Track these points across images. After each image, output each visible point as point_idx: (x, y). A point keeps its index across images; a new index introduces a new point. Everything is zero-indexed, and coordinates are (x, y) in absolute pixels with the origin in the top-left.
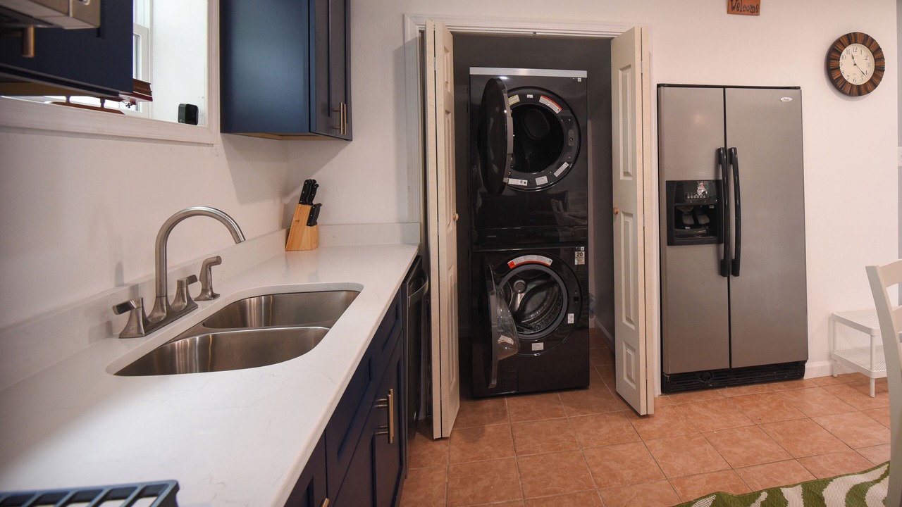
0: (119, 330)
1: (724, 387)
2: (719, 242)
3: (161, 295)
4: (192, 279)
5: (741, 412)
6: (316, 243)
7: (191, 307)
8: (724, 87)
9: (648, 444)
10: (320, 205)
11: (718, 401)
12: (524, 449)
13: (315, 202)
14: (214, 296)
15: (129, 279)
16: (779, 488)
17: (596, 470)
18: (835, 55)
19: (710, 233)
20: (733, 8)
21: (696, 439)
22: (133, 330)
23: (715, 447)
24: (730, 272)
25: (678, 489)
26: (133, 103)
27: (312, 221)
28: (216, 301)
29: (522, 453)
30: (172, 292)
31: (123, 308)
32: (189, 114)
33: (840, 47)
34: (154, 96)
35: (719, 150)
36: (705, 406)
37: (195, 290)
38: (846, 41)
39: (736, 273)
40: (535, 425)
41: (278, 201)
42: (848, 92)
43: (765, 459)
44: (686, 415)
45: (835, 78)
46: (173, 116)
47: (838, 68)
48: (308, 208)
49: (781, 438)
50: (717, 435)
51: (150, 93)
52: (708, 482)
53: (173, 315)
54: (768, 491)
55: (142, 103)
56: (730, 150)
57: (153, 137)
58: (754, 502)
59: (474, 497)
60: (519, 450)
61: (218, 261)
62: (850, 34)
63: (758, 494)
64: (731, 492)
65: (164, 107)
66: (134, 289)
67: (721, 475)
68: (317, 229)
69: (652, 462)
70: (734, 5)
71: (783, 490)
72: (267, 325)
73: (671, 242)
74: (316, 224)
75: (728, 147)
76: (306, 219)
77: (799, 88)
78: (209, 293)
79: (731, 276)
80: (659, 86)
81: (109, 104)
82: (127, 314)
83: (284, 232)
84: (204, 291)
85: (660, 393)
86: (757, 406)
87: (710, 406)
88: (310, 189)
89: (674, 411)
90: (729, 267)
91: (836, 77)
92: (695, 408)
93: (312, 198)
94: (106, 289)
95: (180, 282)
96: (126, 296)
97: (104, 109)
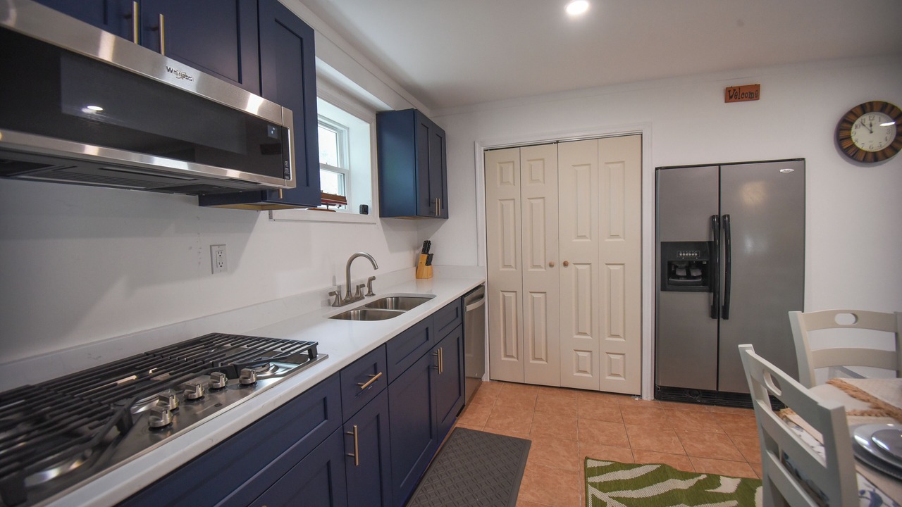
0: (332, 303)
1: (713, 405)
2: (710, 291)
3: (349, 291)
4: (363, 286)
5: (717, 424)
6: (432, 274)
7: (361, 298)
8: (719, 165)
9: (627, 426)
10: (433, 254)
11: (701, 413)
12: (540, 409)
13: (429, 253)
14: (373, 295)
15: (338, 283)
16: (719, 476)
17: (582, 431)
18: (845, 125)
19: (704, 284)
20: (731, 97)
21: (668, 432)
22: (337, 304)
23: (681, 440)
24: (721, 315)
25: (636, 456)
26: (340, 206)
27: (429, 263)
28: (374, 297)
29: (538, 411)
30: (354, 291)
31: (331, 294)
32: (364, 210)
33: (852, 117)
34: (347, 202)
35: (713, 217)
36: (687, 413)
37: (365, 291)
38: (859, 111)
39: (726, 317)
40: (553, 398)
41: (412, 252)
42: (862, 159)
43: (719, 457)
44: (668, 416)
45: (845, 148)
46: (357, 211)
47: (849, 137)
48: (426, 256)
49: (744, 447)
50: (687, 433)
52: (662, 458)
53: (353, 300)
54: (708, 475)
55: (343, 206)
56: (725, 216)
57: (348, 222)
58: (693, 478)
59: (501, 425)
60: (536, 409)
61: (374, 278)
62: (865, 104)
63: (700, 474)
64: (678, 469)
65: (353, 207)
66: (340, 287)
67: (675, 456)
68: (432, 268)
69: (625, 437)
70: (731, 95)
71: (721, 477)
72: (395, 309)
73: (664, 288)
74: (431, 265)
75: (722, 214)
76: (424, 262)
77: (803, 159)
78: (371, 294)
79: (721, 319)
80: (657, 169)
81: (330, 207)
82: (335, 296)
83: (415, 268)
84: (369, 292)
85: (653, 398)
86: (736, 422)
87: (692, 414)
88: (427, 245)
89: (659, 412)
90: (719, 311)
91: (847, 146)
92: (678, 414)
93: (428, 251)
94: (328, 286)
95: (357, 286)
96: (335, 289)
97: (328, 210)
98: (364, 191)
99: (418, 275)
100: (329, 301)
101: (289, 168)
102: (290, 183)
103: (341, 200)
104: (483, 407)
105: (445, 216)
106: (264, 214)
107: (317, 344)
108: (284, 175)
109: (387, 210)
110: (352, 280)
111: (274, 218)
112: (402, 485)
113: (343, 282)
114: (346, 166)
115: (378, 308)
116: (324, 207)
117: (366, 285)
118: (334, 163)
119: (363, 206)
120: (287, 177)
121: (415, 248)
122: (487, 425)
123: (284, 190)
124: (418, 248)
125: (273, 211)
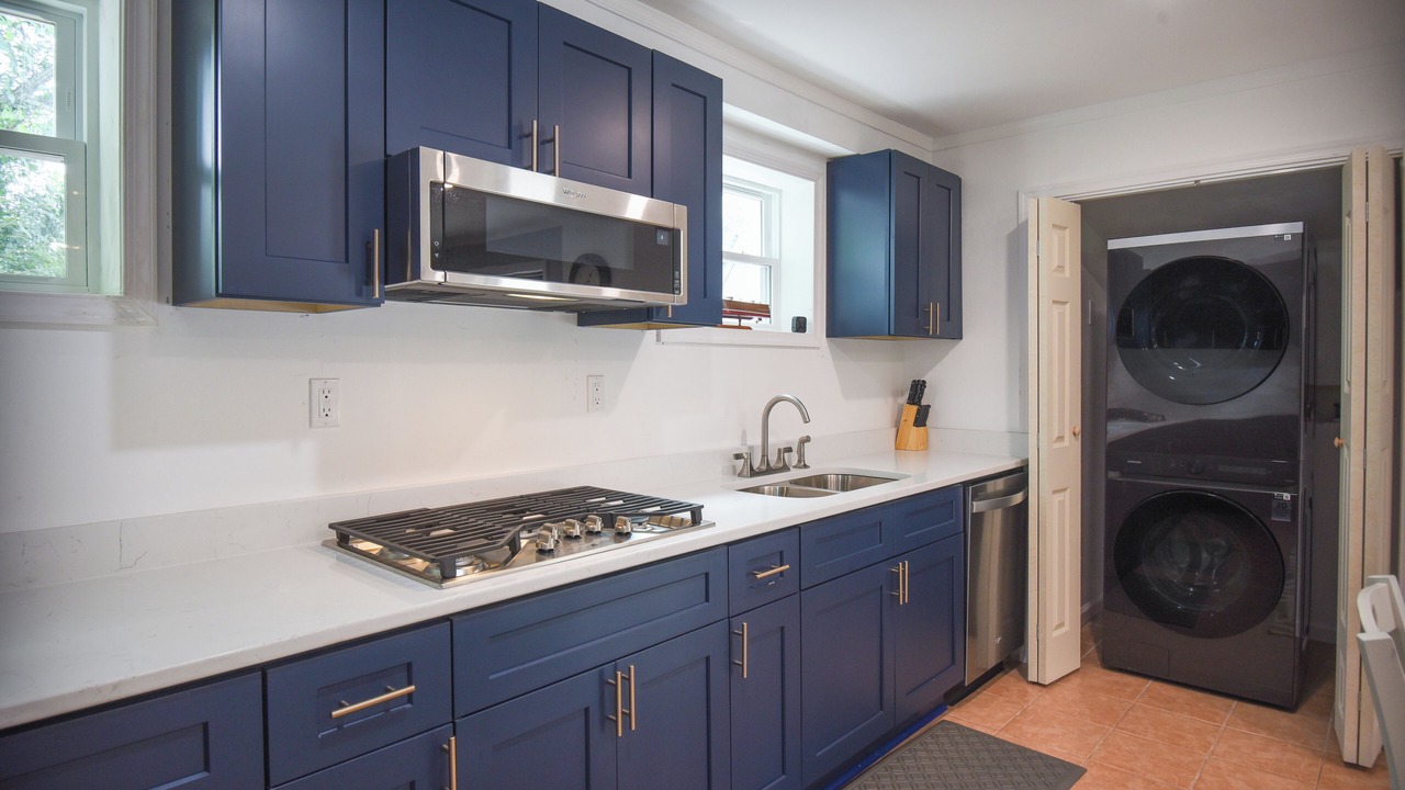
0: (738, 472)
3: (764, 456)
4: (789, 450)
6: (925, 445)
7: (785, 468)
10: (929, 406)
13: (923, 403)
14: (805, 466)
15: (749, 443)
22: (745, 474)
26: (760, 320)
27: (921, 419)
28: (807, 470)
30: (773, 459)
31: (738, 457)
32: (800, 325)
34: (772, 314)
37: (793, 458)
41: (890, 400)
46: (788, 327)
48: (915, 408)
51: (769, 312)
53: (770, 471)
55: (765, 320)
57: (773, 345)
61: (808, 439)
65: (782, 321)
66: (751, 448)
68: (926, 431)
74: (925, 425)
76: (912, 419)
78: (802, 465)
81: (744, 322)
82: (743, 460)
83: (894, 430)
84: (799, 461)
88: (917, 390)
93: (920, 399)
94: (735, 445)
95: (779, 450)
96: (744, 451)
97: (740, 327)
98: (802, 293)
99: (899, 445)
100: (734, 467)
101: (680, 279)
102: (681, 298)
103: (762, 311)
104: (1009, 702)
105: (955, 333)
106: (651, 334)
107: (702, 506)
108: (674, 289)
109: (840, 325)
110: (771, 440)
111: (662, 340)
112: (820, 753)
113: (757, 441)
114: (775, 255)
115: (811, 486)
116: (735, 322)
117: (795, 449)
118: (754, 250)
119: (798, 318)
120: (677, 292)
121: (897, 394)
122: (1005, 729)
123: (672, 306)
124: (902, 394)
125: (662, 331)
